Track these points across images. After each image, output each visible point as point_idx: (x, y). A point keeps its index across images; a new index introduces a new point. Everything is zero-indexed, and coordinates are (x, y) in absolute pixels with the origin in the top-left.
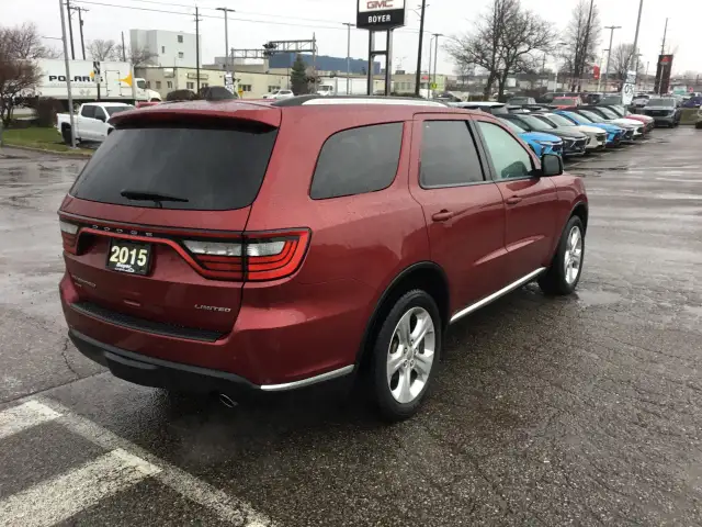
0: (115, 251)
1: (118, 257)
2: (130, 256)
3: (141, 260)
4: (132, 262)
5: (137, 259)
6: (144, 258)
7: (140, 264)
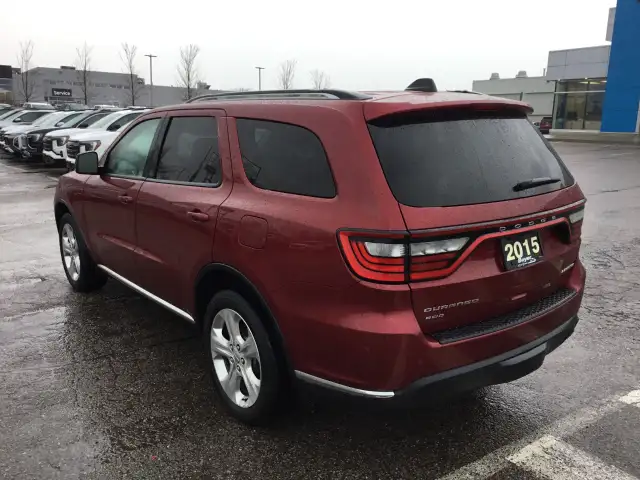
0: (509, 249)
1: (513, 254)
2: (524, 248)
3: (535, 247)
4: (529, 253)
5: (531, 248)
6: (536, 244)
7: (536, 251)
